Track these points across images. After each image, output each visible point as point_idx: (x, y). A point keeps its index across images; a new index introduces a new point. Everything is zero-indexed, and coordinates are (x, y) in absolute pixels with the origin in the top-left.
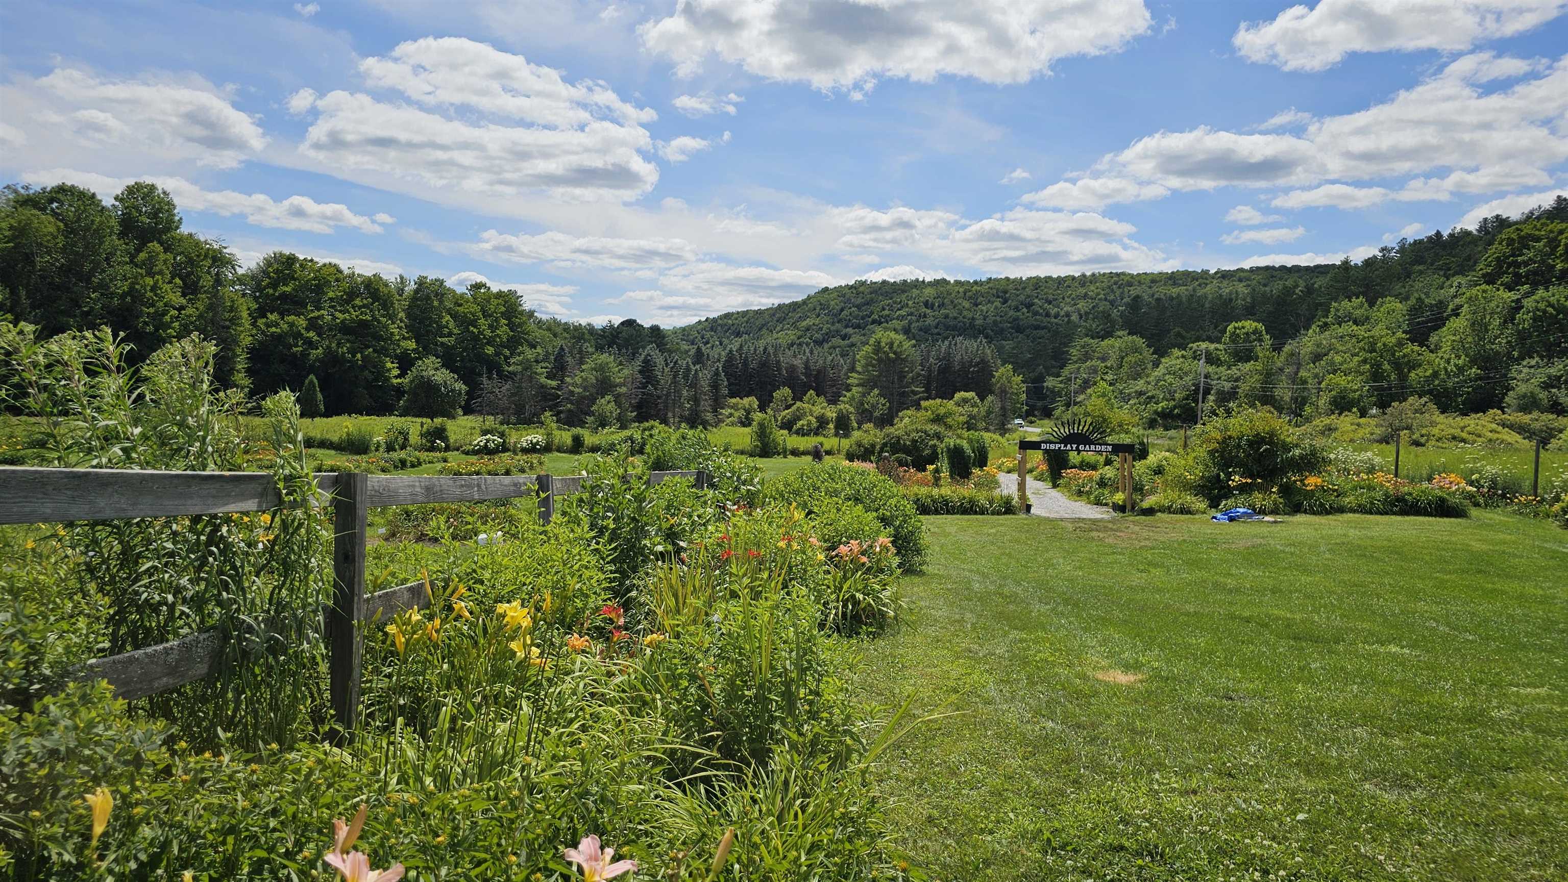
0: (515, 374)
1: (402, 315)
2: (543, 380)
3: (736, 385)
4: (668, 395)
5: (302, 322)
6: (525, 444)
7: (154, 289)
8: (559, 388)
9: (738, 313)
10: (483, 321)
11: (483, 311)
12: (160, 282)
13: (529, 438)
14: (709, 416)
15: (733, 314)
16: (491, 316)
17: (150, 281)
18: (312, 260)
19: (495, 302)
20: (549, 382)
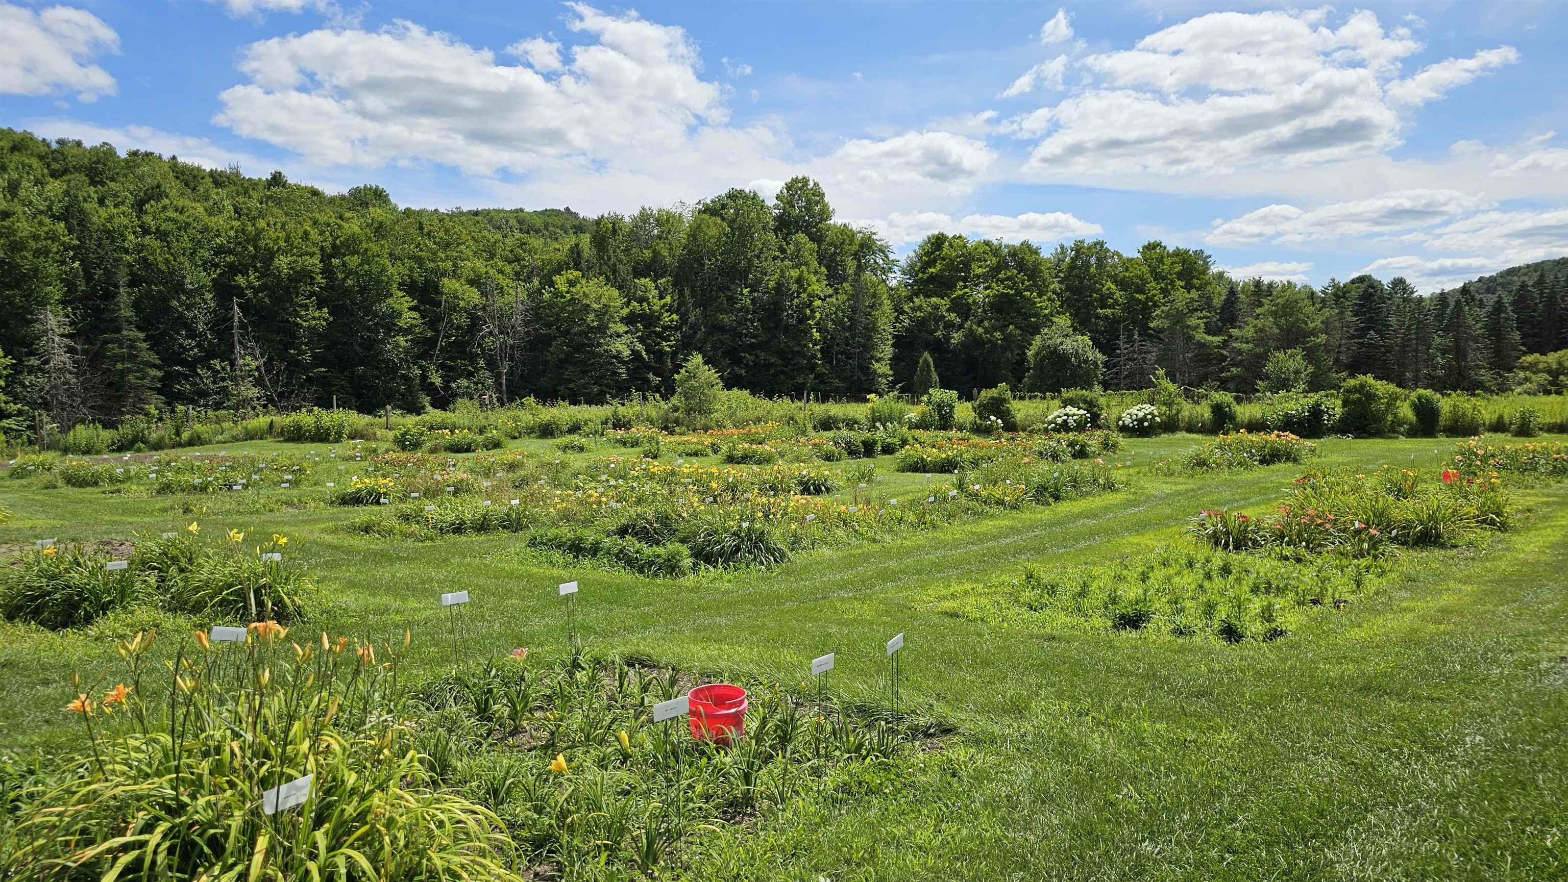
0: (1162, 331)
1: (1056, 286)
2: (1201, 336)
3: (1534, 335)
4: (1406, 341)
5: (943, 303)
6: (1128, 421)
7: (799, 281)
8: (1225, 344)
9: (1528, 266)
10: (1153, 284)
11: (1153, 271)
12: (806, 273)
13: (1134, 410)
14: (1485, 375)
15: (1520, 268)
16: (1164, 278)
17: (795, 273)
18: (960, 237)
19: (1167, 261)
20: (1210, 338)
